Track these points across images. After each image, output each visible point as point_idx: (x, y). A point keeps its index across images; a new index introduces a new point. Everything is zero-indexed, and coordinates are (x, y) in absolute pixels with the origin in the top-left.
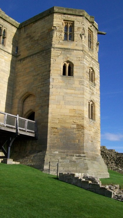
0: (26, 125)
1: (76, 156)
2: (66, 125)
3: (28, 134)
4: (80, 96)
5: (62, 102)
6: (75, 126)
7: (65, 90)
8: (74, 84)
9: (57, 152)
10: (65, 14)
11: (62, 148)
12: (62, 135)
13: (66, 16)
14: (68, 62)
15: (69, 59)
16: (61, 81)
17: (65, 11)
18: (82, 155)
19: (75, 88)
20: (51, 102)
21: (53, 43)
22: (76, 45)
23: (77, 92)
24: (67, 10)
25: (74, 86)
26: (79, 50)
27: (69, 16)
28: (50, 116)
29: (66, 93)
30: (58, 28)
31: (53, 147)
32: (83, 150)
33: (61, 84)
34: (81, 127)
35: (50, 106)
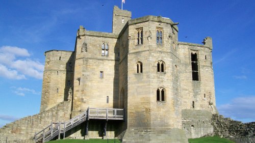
0: (116, 113)
1: (145, 131)
2: (139, 110)
3: (117, 119)
4: (147, 87)
5: (136, 94)
6: (144, 110)
7: (137, 85)
8: (143, 78)
9: (133, 130)
10: (136, 24)
11: (137, 126)
12: (136, 117)
13: (137, 25)
14: (139, 62)
15: (139, 60)
16: (134, 78)
17: (136, 22)
18: (149, 130)
19: (144, 81)
20: (129, 95)
21: (129, 50)
22: (145, 47)
23: (145, 84)
24: (137, 19)
25: (143, 80)
26: (146, 51)
27: (139, 24)
28: (128, 105)
29: (138, 87)
30: (132, 37)
31: (131, 126)
32: (150, 126)
33: (134, 81)
34: (148, 110)
35: (128, 98)
